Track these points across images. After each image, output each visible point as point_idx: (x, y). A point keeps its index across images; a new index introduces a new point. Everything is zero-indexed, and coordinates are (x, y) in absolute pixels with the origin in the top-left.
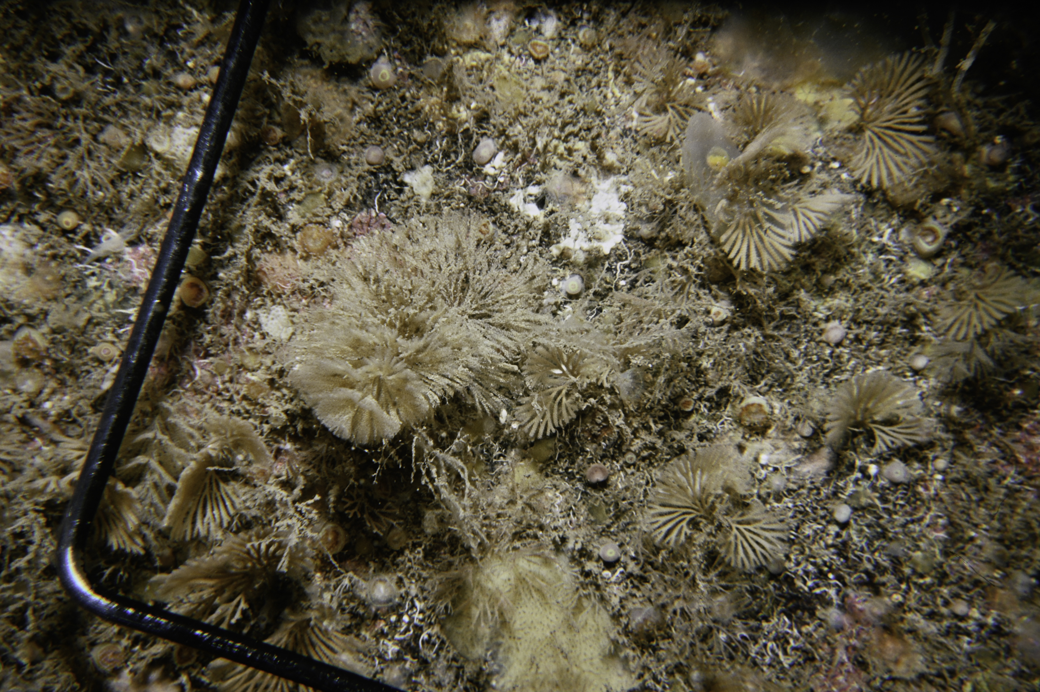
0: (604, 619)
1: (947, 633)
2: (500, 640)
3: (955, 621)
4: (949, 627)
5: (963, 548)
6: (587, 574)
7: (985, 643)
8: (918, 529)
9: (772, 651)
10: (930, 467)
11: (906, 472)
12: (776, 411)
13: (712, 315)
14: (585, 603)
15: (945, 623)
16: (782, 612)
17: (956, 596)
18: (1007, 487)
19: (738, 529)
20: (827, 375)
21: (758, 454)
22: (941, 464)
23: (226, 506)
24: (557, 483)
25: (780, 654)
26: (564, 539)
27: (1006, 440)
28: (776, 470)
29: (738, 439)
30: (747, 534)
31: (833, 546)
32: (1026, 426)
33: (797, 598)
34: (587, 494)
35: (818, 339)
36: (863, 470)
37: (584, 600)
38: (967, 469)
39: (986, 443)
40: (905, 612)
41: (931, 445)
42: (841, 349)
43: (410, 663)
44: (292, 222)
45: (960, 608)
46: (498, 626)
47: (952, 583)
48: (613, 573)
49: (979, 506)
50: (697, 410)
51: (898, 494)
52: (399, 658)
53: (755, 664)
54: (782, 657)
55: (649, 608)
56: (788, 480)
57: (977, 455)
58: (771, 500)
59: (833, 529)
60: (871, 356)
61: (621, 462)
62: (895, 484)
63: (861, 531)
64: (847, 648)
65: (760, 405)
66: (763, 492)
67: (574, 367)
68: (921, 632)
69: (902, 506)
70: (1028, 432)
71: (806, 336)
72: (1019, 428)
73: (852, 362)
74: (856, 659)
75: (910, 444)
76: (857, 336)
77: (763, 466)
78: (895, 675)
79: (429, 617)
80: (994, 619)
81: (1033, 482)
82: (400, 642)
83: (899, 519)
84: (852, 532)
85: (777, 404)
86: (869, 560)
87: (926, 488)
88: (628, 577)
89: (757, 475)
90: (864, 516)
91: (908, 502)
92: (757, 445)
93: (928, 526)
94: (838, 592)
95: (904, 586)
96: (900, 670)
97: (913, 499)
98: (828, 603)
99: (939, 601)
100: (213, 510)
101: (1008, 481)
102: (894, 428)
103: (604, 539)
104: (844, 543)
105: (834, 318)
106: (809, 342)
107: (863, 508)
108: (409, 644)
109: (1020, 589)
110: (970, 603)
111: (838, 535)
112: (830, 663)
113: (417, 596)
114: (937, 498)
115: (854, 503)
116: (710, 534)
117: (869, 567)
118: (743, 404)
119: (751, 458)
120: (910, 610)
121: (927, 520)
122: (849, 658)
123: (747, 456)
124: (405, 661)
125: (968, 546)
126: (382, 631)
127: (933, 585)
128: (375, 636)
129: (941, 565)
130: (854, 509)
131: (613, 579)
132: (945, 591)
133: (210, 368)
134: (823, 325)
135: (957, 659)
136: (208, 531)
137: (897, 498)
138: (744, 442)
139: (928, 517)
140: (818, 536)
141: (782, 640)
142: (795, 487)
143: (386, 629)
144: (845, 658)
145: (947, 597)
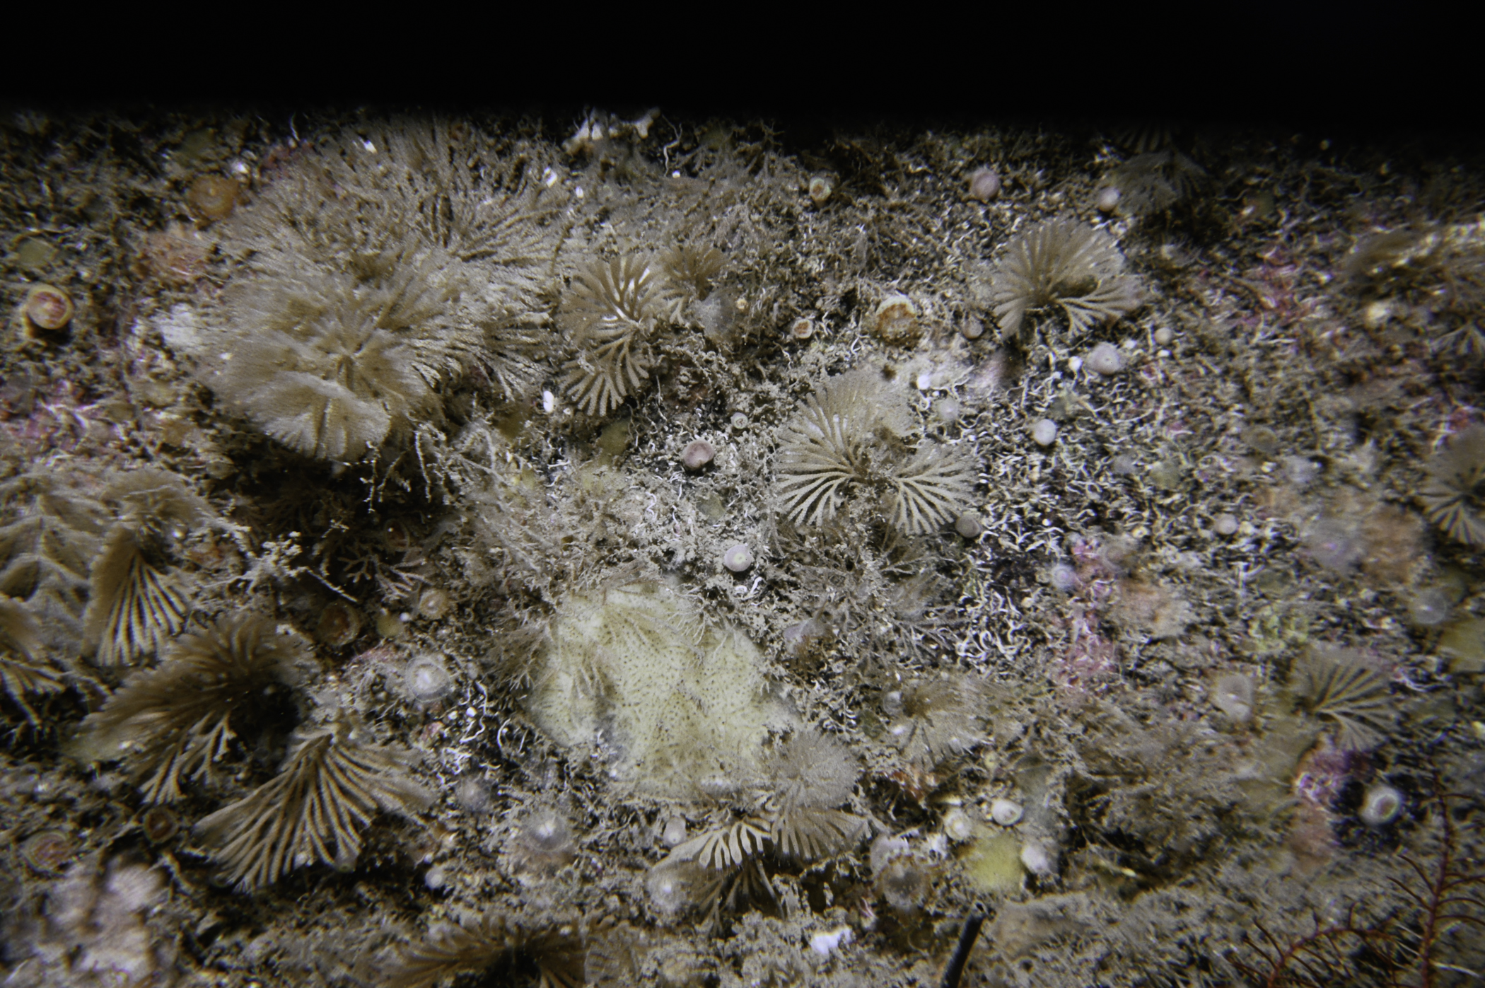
0: (748, 649)
1: (1215, 564)
2: (610, 712)
3: (1223, 544)
4: (1215, 554)
5: (1214, 443)
6: (713, 594)
7: (1267, 564)
8: (1150, 431)
9: (987, 642)
10: (1151, 342)
11: (1120, 358)
12: (928, 312)
13: (811, 194)
14: (718, 634)
15: (1210, 551)
16: (990, 586)
17: (1218, 510)
18: (1257, 347)
19: (907, 484)
20: (986, 246)
21: (914, 376)
22: (1164, 335)
23: (171, 604)
24: (645, 479)
25: (999, 643)
26: (670, 554)
27: (1244, 282)
28: (944, 393)
29: (883, 361)
30: (921, 488)
31: (1040, 481)
32: (1268, 255)
33: (1007, 563)
34: (690, 486)
35: (964, 197)
36: (1062, 366)
37: (715, 629)
38: (1200, 332)
39: (1219, 292)
40: (1154, 548)
41: (1143, 311)
42: (999, 204)
43: (491, 772)
44: (173, 176)
45: (1226, 524)
46: (603, 693)
47: (1209, 494)
48: (750, 586)
49: (1224, 381)
50: (818, 334)
51: (1115, 390)
52: (474, 768)
53: (968, 665)
54: (1001, 648)
55: (806, 621)
56: (962, 403)
57: (1209, 312)
58: (945, 437)
59: (1036, 458)
60: (1042, 205)
61: (729, 430)
62: (1108, 376)
63: (1075, 451)
64: (1085, 614)
65: (903, 306)
66: (932, 428)
67: (632, 307)
68: (1181, 570)
69: (1123, 405)
70: (1271, 264)
71: (947, 197)
72: (1257, 260)
73: (1018, 220)
74: (1101, 627)
75: (1118, 315)
76: (1015, 180)
77: (925, 393)
78: (1156, 636)
79: (504, 702)
80: (1274, 530)
81: (1291, 332)
82: (471, 745)
83: (1124, 423)
84: (1063, 455)
85: (925, 301)
86: (1092, 489)
87: (1150, 372)
88: (770, 588)
89: (920, 407)
90: (1074, 430)
91: (1130, 396)
92: (910, 365)
93: (1163, 423)
94: (1060, 543)
95: (1146, 514)
96: (1161, 628)
97: (1135, 392)
98: (1051, 559)
99: (1197, 522)
100: (153, 613)
101: (1258, 338)
102: (1092, 297)
103: (729, 542)
104: (1056, 474)
105: (981, 163)
106: (953, 204)
107: (1071, 420)
108: (483, 746)
109: (1298, 479)
110: (1238, 513)
111: (1045, 465)
112: (1068, 640)
113: (479, 678)
114: (1168, 383)
115: (1059, 415)
116: (868, 500)
117: (1095, 497)
118: (880, 310)
119: (906, 384)
120: (1161, 544)
121: (1160, 417)
122: (1091, 628)
123: (899, 382)
124: (484, 770)
125: (1221, 439)
126: (441, 735)
127: (1184, 503)
128: (432, 746)
129: (1189, 473)
130: (1061, 424)
131: (751, 594)
132: (1202, 507)
133: (101, 415)
134: (967, 177)
135: (1233, 596)
136: (154, 644)
137: (1115, 396)
138: (891, 364)
139: (1161, 411)
140: (1019, 472)
141: (997, 625)
142: (974, 412)
143: (446, 732)
144: (1086, 629)
145: (1206, 514)
